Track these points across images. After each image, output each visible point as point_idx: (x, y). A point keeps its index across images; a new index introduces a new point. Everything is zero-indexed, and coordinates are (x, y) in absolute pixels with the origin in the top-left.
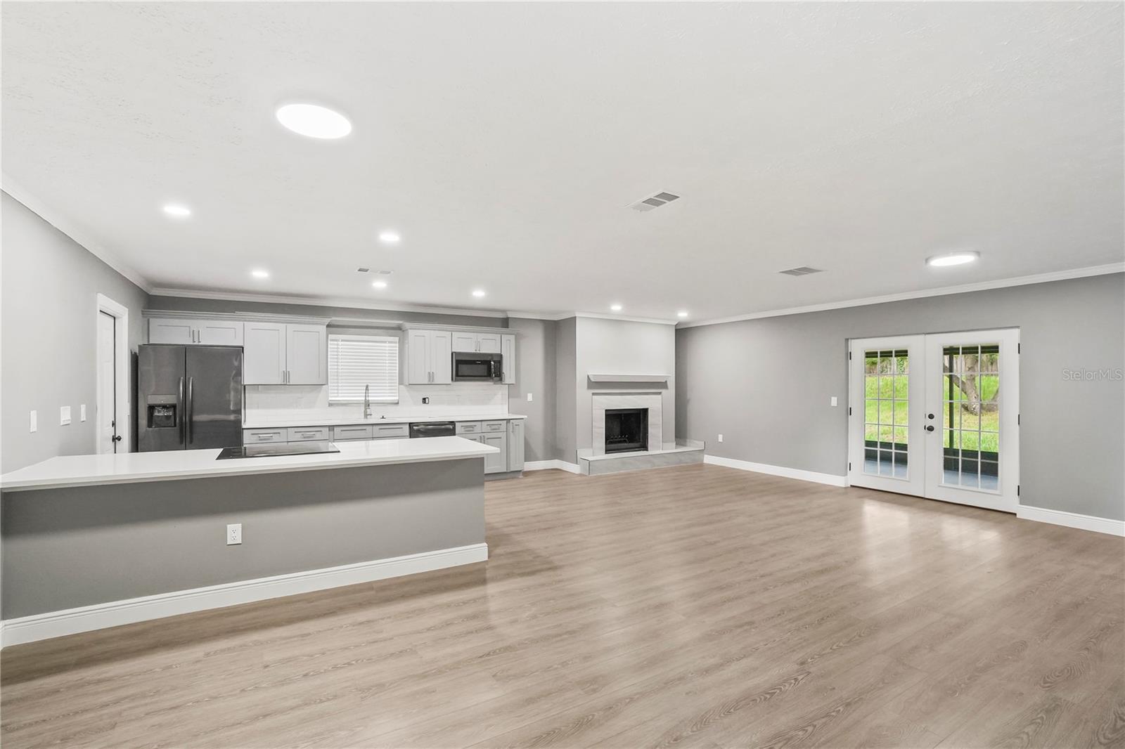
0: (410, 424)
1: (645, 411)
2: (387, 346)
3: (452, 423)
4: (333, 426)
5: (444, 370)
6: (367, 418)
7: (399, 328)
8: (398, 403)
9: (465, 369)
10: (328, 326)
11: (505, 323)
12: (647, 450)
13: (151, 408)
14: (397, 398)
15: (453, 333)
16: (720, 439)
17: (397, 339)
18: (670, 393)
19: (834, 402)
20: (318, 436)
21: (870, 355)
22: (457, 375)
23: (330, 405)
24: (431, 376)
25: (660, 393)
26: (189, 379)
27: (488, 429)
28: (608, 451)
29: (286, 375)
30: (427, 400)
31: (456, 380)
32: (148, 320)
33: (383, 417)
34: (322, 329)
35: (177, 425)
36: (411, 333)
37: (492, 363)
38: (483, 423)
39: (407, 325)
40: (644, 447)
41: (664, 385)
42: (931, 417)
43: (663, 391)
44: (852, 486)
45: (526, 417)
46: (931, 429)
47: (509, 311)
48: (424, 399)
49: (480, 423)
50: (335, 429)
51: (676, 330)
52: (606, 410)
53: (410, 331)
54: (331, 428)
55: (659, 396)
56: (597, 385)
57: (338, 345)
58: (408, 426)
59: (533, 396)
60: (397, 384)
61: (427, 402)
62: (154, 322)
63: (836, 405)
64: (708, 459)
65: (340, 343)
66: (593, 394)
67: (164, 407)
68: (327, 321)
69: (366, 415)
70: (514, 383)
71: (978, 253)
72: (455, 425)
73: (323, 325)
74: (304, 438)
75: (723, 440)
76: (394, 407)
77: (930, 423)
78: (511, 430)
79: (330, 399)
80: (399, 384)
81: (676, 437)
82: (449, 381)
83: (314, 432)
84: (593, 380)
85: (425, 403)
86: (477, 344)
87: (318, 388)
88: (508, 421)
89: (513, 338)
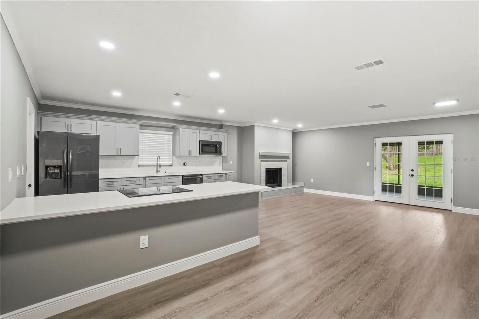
0: (182, 175)
1: (281, 169)
2: (166, 137)
3: (202, 175)
4: (146, 177)
5: (196, 149)
6: (158, 173)
7: (173, 128)
8: (172, 165)
9: (206, 149)
10: (141, 125)
11: (221, 127)
12: (281, 187)
13: (47, 167)
14: (171, 163)
15: (200, 131)
16: (312, 181)
17: (172, 133)
18: (290, 161)
19: (368, 164)
20: (138, 182)
21: (384, 145)
22: (202, 151)
23: (139, 166)
24: (190, 151)
25: (286, 161)
26: (70, 151)
27: (218, 178)
29: (119, 150)
30: (186, 163)
31: (202, 154)
32: (41, 118)
33: (165, 173)
34: (138, 126)
35: (63, 177)
36: (181, 130)
37: (218, 146)
38: (215, 175)
39: (179, 126)
40: (280, 185)
41: (287, 157)
42: (412, 170)
43: (288, 160)
44: (375, 200)
45: (233, 172)
46: (412, 175)
47: (223, 121)
48: (184, 163)
50: (146, 178)
51: (293, 133)
52: (266, 169)
53: (180, 129)
54: (145, 178)
55: (286, 162)
56: (264, 157)
57: (143, 135)
58: (181, 177)
59: (233, 162)
60: (172, 156)
61: (186, 165)
62: (44, 119)
63: (369, 166)
64: (306, 190)
65: (144, 134)
66: (261, 161)
67: (55, 167)
68: (141, 122)
69: (158, 171)
70: (226, 156)
71: (458, 100)
72: (203, 175)
73: (138, 124)
74: (131, 183)
75: (314, 181)
76: (171, 167)
77: (412, 173)
78: (227, 178)
79: (139, 163)
80: (173, 156)
81: (292, 181)
82: (198, 154)
83: (136, 181)
84: (261, 155)
85: (185, 165)
86: (211, 136)
87: (131, 158)
88: (226, 174)
89: (226, 134)
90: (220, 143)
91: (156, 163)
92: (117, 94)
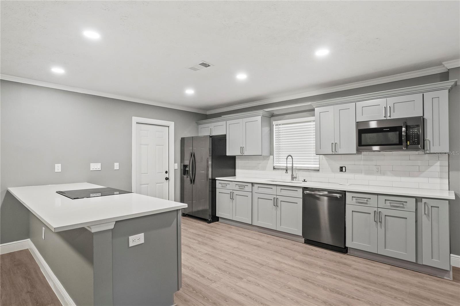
0: (303, 188)
2: (311, 125)
3: (343, 192)
4: (257, 183)
6: (293, 180)
8: (319, 170)
9: (367, 137)
11: (444, 77)
13: (185, 166)
14: (318, 166)
15: (358, 103)
20: (246, 188)
22: (360, 145)
23: (274, 168)
24: (334, 146)
27: (388, 205)
29: (242, 149)
30: (344, 168)
31: (359, 150)
33: (304, 181)
34: (259, 118)
37: (405, 129)
38: (380, 197)
48: (341, 168)
50: (257, 185)
53: (316, 108)
57: (279, 128)
58: (301, 190)
60: (315, 155)
61: (344, 171)
65: (281, 126)
69: (293, 178)
70: (448, 151)
72: (346, 194)
73: (258, 115)
76: (317, 174)
78: (424, 212)
79: (275, 165)
82: (355, 151)
83: (245, 186)
85: (342, 171)
86: (388, 109)
87: (266, 158)
88: (418, 199)
89: (445, 93)
90: (421, 121)
91: (291, 165)
92: (190, 92)
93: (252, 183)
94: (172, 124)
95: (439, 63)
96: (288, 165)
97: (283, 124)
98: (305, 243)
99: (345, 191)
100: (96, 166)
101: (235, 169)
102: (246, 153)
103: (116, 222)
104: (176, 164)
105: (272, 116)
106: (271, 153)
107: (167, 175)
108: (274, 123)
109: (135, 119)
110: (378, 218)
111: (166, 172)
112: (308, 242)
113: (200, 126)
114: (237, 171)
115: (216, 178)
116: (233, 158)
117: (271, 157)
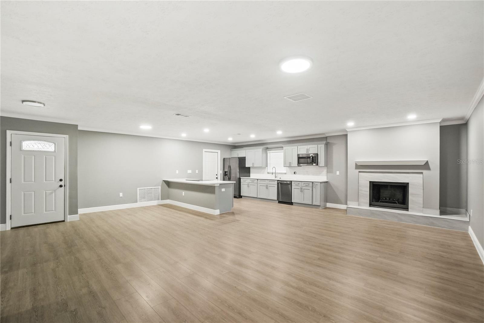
1: (405, 184)
3: (291, 181)
5: (296, 161)
8: (286, 174)
9: (301, 161)
13: (225, 172)
14: (286, 172)
15: (298, 147)
22: (299, 163)
23: (268, 173)
24: (290, 163)
25: (422, 173)
27: (304, 186)
28: (371, 205)
29: (253, 164)
33: (280, 178)
36: (285, 148)
37: (311, 157)
40: (407, 209)
43: (425, 172)
48: (295, 172)
49: (301, 182)
51: (441, 127)
52: (371, 181)
55: (422, 175)
56: (362, 167)
58: (277, 181)
59: (340, 172)
64: (470, 230)
66: (360, 172)
69: (275, 177)
70: (324, 166)
76: (285, 175)
79: (268, 171)
82: (297, 166)
83: (254, 181)
84: (359, 164)
85: (295, 174)
86: (307, 150)
87: (265, 168)
88: (313, 182)
89: (323, 146)
90: (317, 155)
91: (275, 171)
93: (257, 179)
94: (219, 151)
95: (324, 134)
96: (273, 171)
97: (272, 153)
98: (278, 203)
99: (292, 181)
100: (190, 171)
101: (250, 173)
102: (255, 166)
103: (220, 184)
104: (221, 171)
105: (267, 148)
106: (267, 166)
107: (217, 176)
108: (268, 152)
109: (204, 150)
110: (302, 190)
111: (217, 175)
112: (280, 202)
113: (232, 152)
114: (251, 174)
115: (241, 178)
116: (249, 168)
117: (267, 167)
